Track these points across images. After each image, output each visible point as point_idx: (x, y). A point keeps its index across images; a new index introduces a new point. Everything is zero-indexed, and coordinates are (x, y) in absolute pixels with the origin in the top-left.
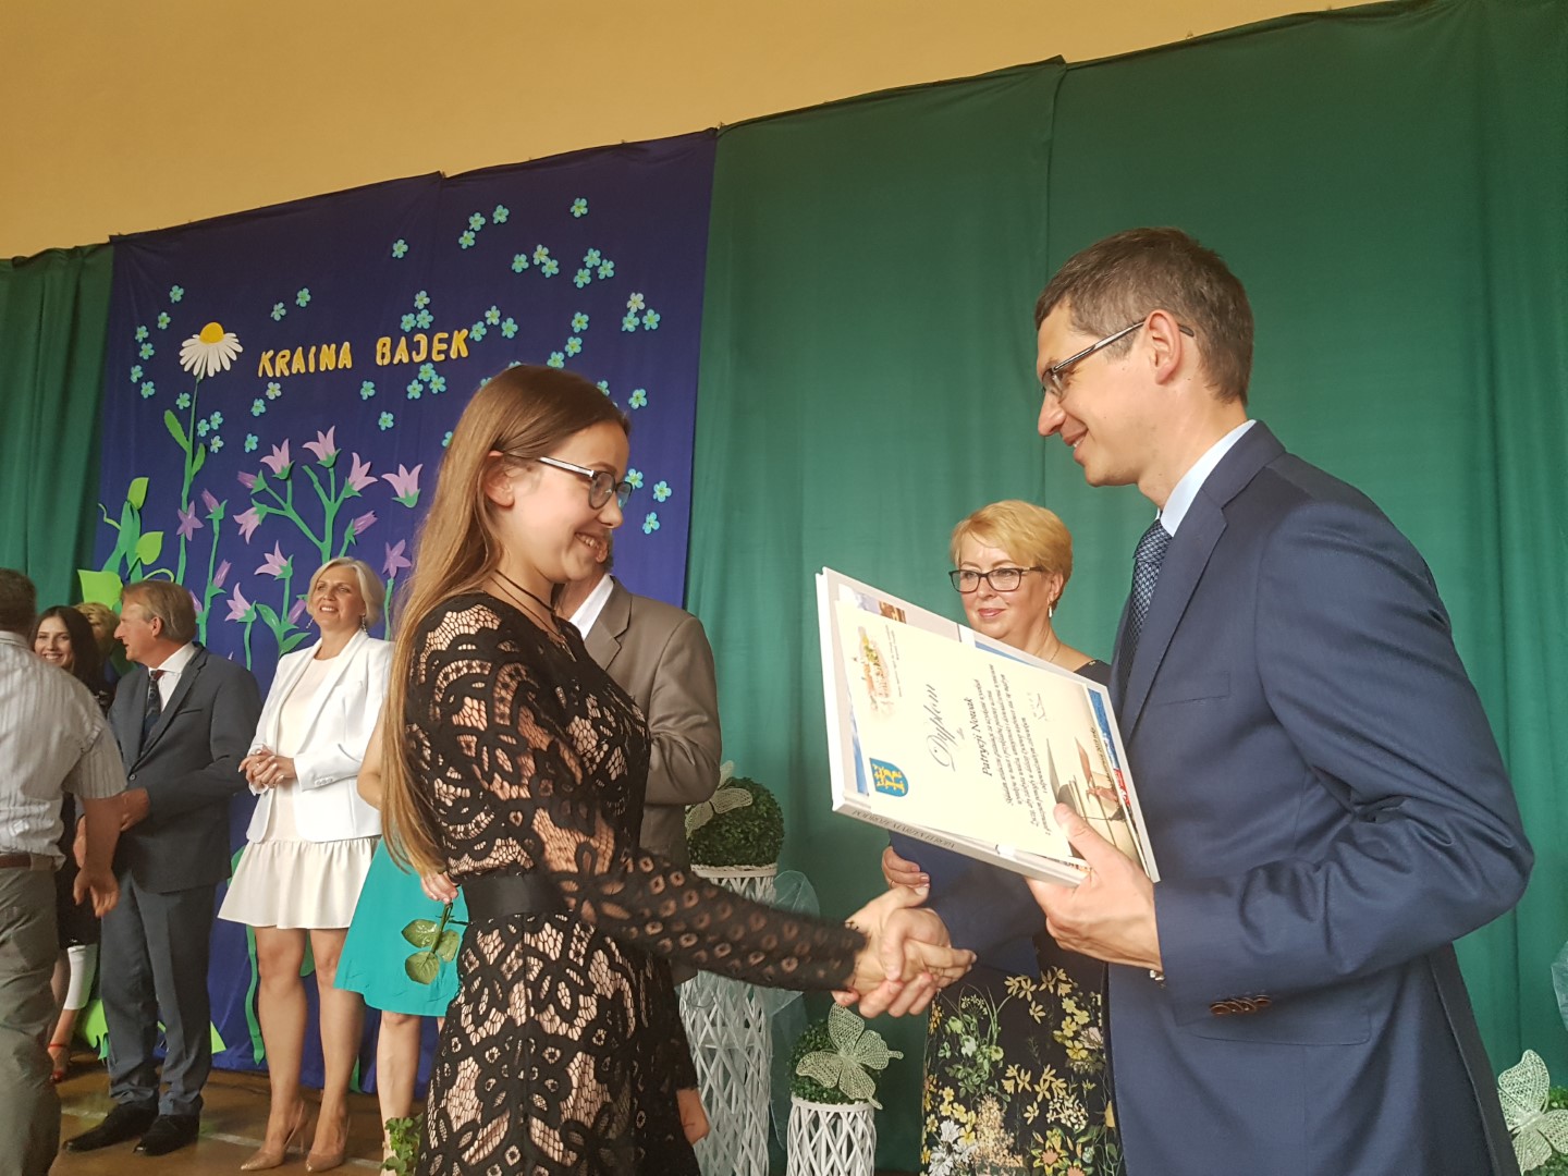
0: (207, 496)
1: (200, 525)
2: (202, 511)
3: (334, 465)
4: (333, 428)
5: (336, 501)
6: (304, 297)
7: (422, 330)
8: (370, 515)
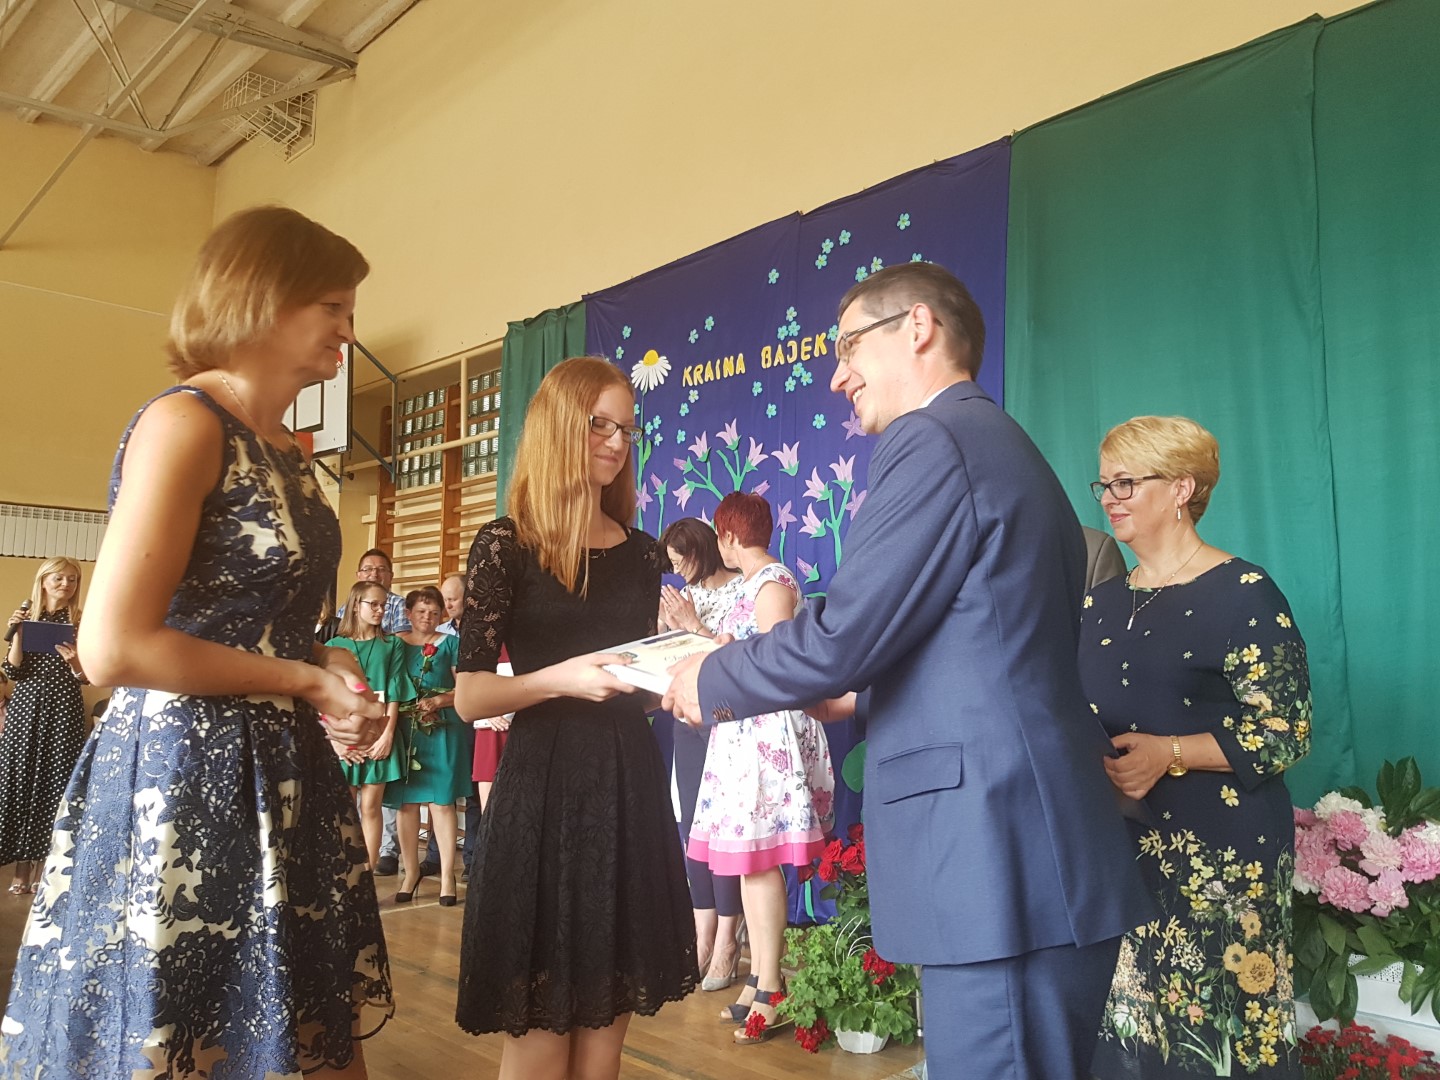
0: (654, 478)
1: (651, 500)
2: (651, 490)
3: (737, 448)
4: (735, 420)
5: (741, 474)
6: (710, 323)
7: (792, 338)
8: (765, 483)
